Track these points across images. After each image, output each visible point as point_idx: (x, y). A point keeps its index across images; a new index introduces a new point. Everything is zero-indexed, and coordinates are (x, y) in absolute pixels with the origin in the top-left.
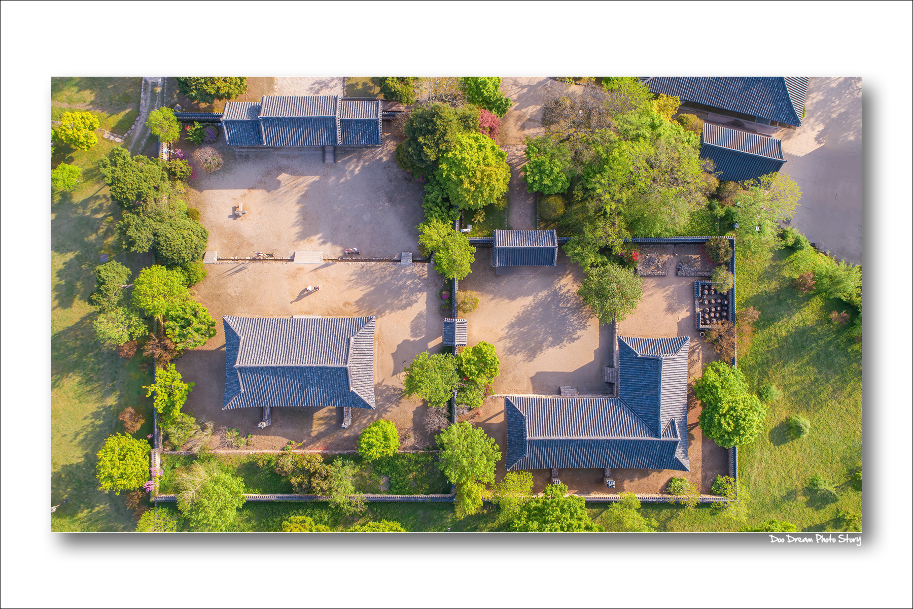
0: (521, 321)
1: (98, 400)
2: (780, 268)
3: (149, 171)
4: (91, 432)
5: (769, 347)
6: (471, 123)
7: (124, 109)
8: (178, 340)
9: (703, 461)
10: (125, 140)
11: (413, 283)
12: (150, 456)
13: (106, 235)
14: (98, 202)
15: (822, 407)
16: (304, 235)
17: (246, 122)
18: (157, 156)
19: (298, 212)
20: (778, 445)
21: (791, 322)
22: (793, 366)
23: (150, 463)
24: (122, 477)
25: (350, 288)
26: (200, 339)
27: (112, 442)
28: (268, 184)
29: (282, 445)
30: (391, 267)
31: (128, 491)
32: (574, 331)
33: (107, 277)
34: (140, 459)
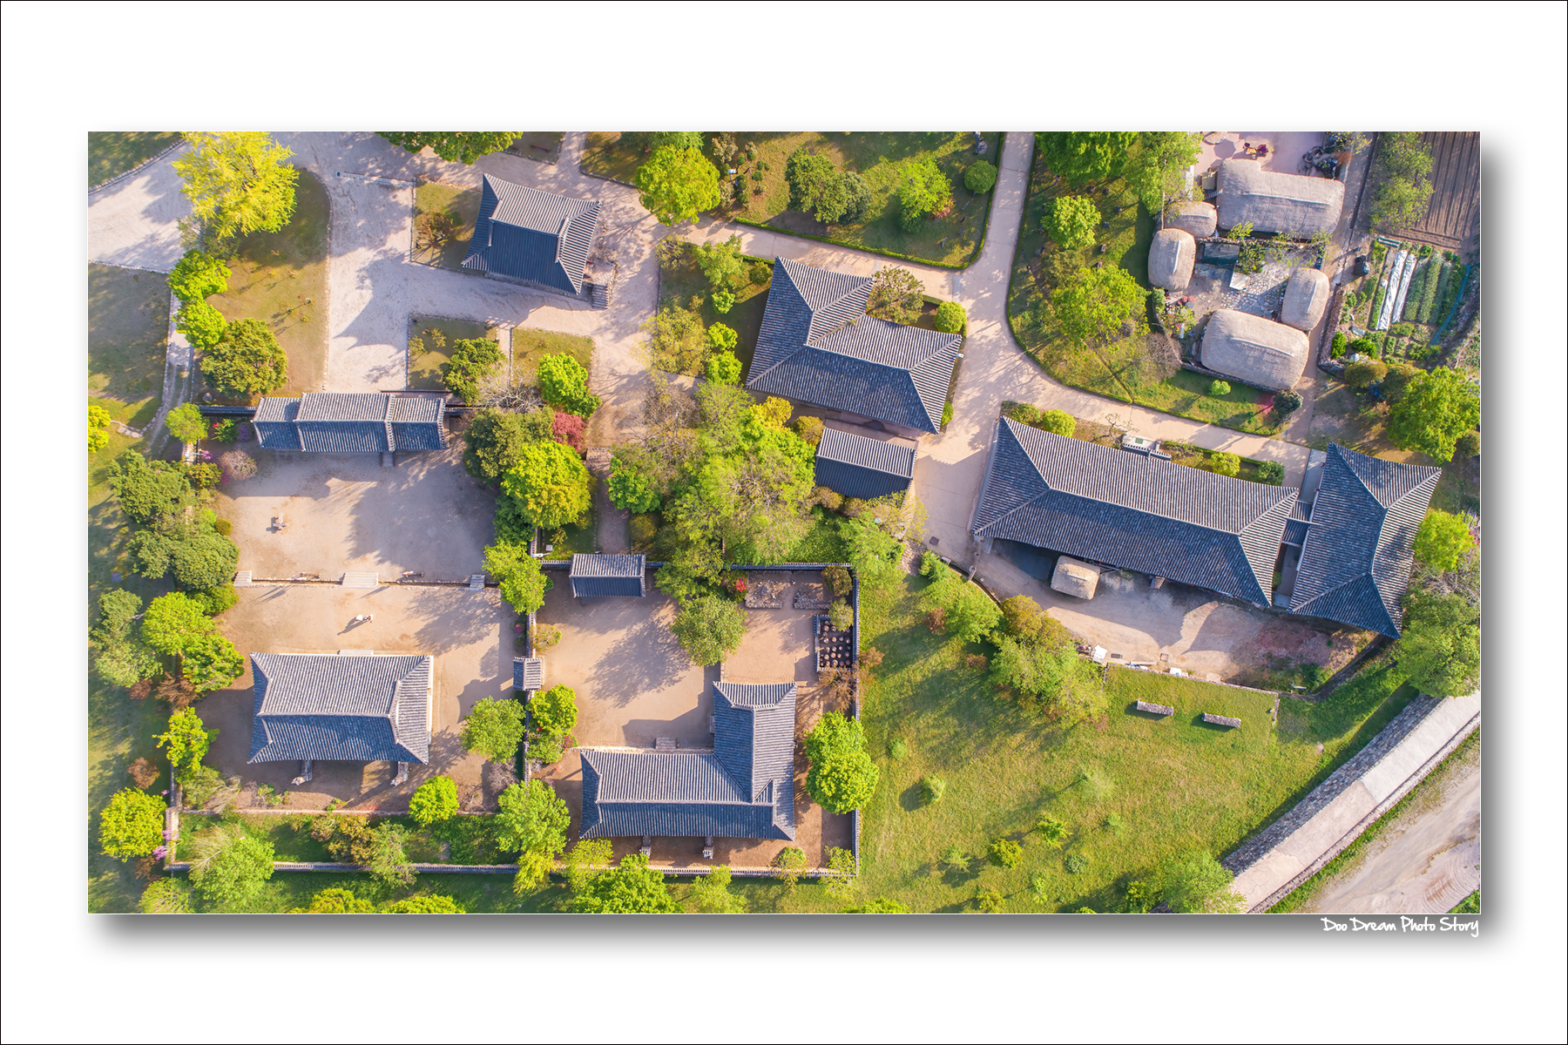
0: (612, 659)
1: (107, 748)
2: (917, 600)
3: (166, 481)
4: (98, 786)
5: (901, 694)
6: (541, 431)
7: (144, 397)
8: (198, 681)
9: (823, 828)
10: (144, 435)
11: (484, 612)
12: (164, 815)
13: (119, 550)
14: (111, 510)
15: (962, 766)
16: (357, 553)
17: (283, 424)
18: (179, 458)
19: (352, 524)
20: (910, 810)
21: (927, 665)
22: (929, 718)
23: (164, 824)
24: (129, 841)
25: (409, 617)
26: (224, 680)
27: (119, 799)
28: (316, 489)
29: (324, 804)
30: (458, 593)
31: (138, 857)
32: (675, 671)
33: (111, 610)
34: (151, 820)
